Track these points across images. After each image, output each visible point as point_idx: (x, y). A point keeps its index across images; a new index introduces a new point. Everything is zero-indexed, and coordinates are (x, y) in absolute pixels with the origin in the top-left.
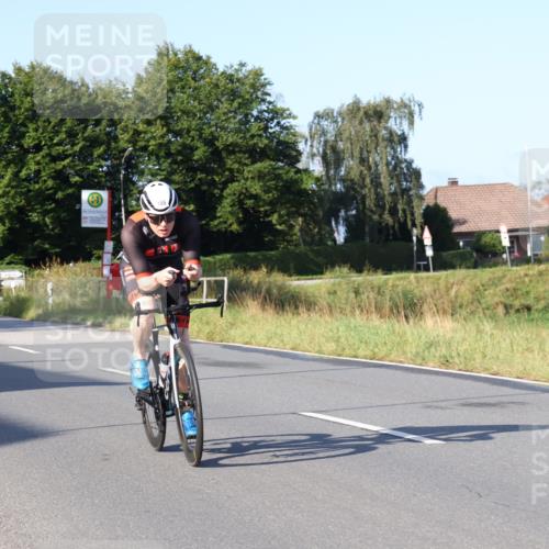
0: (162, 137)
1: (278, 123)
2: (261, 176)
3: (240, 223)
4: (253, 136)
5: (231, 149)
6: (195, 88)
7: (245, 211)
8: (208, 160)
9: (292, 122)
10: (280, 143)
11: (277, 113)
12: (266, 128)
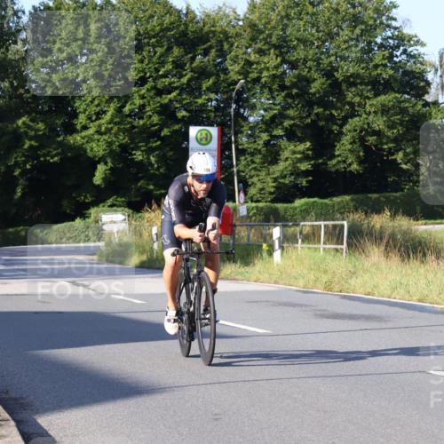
0: (276, 67)
1: (405, 52)
2: (384, 110)
3: (361, 162)
4: (376, 67)
5: (352, 81)
6: (314, 14)
7: (367, 149)
8: (326, 94)
9: (421, 49)
10: (406, 73)
11: (402, 40)
12: (391, 56)
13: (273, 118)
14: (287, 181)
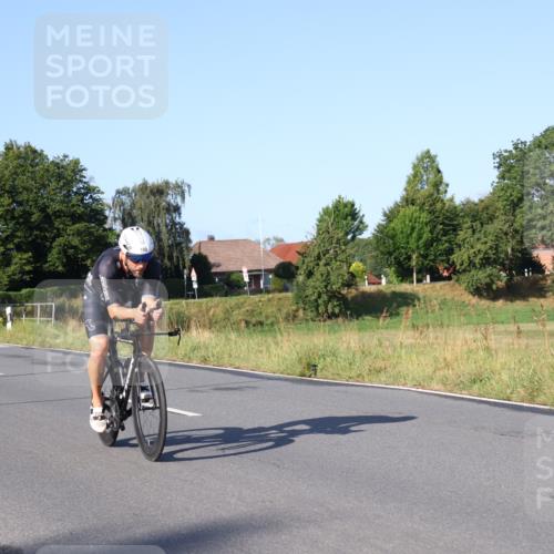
0: (9, 205)
1: (91, 197)
2: (79, 233)
3: (64, 266)
4: (73, 206)
5: (58, 214)
6: (32, 172)
7: (68, 257)
8: (42, 222)
9: (101, 196)
10: (92, 210)
11: (90, 190)
12: (83, 200)
13: (7, 238)
14: (16, 277)
